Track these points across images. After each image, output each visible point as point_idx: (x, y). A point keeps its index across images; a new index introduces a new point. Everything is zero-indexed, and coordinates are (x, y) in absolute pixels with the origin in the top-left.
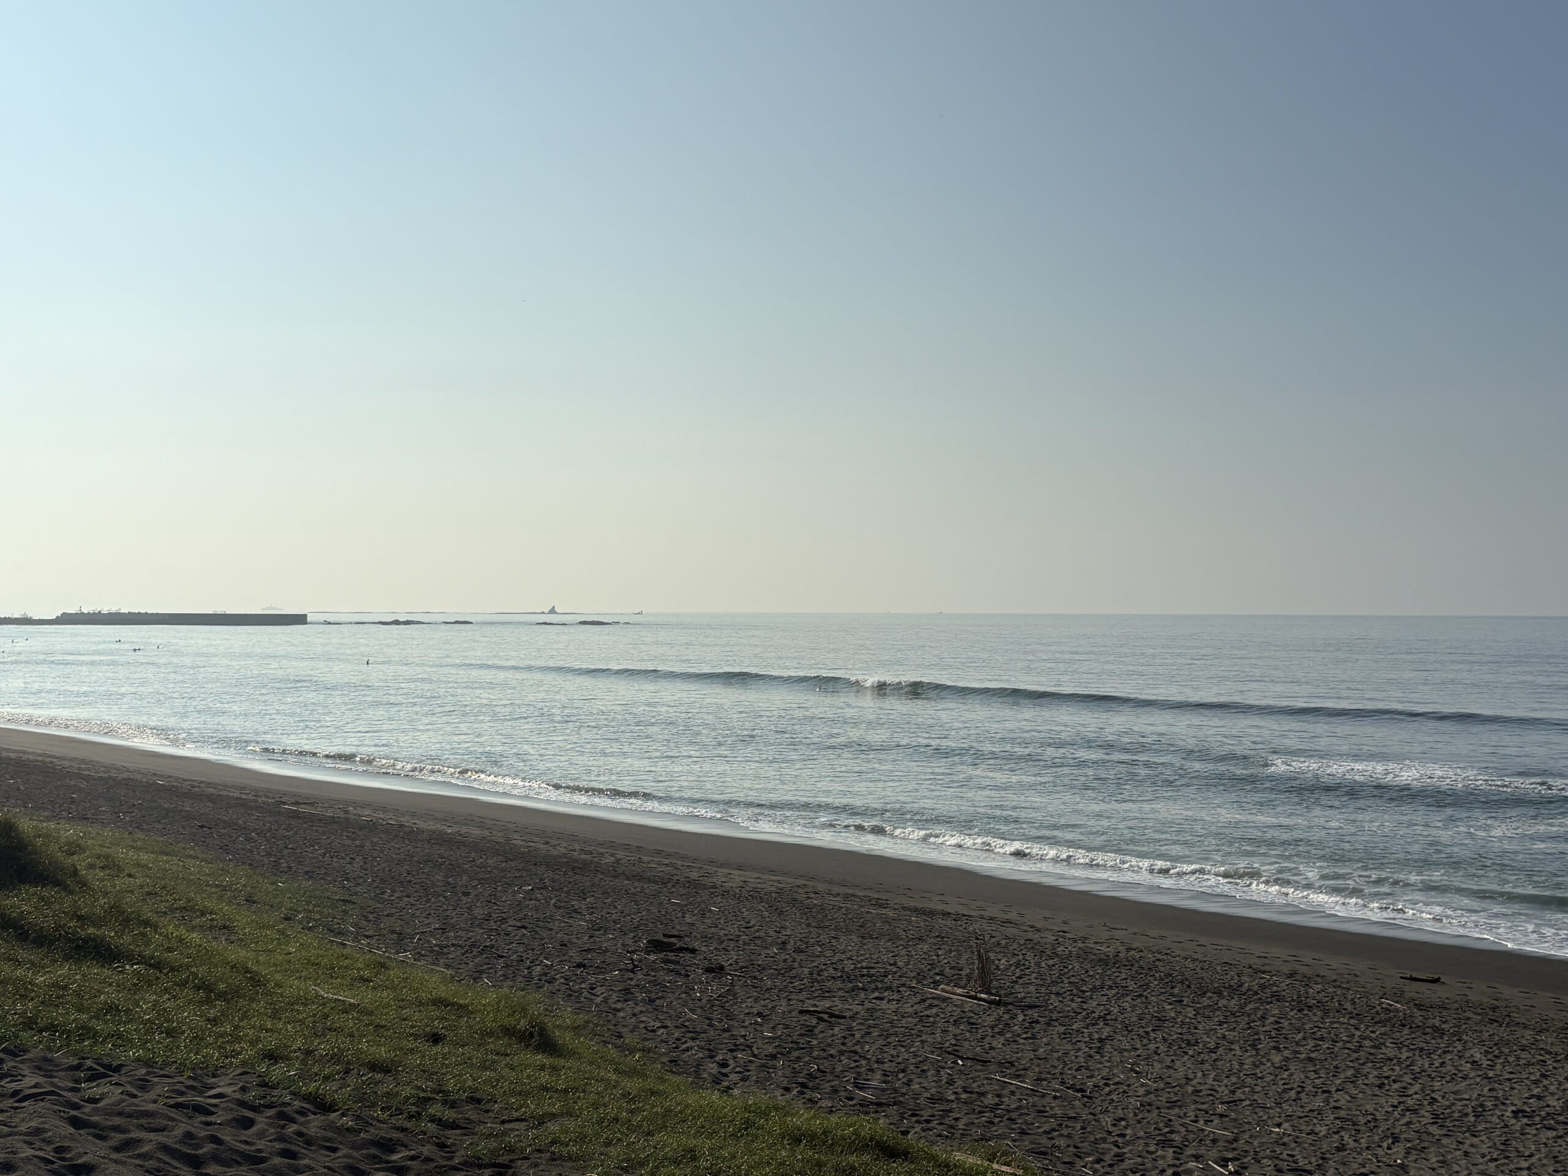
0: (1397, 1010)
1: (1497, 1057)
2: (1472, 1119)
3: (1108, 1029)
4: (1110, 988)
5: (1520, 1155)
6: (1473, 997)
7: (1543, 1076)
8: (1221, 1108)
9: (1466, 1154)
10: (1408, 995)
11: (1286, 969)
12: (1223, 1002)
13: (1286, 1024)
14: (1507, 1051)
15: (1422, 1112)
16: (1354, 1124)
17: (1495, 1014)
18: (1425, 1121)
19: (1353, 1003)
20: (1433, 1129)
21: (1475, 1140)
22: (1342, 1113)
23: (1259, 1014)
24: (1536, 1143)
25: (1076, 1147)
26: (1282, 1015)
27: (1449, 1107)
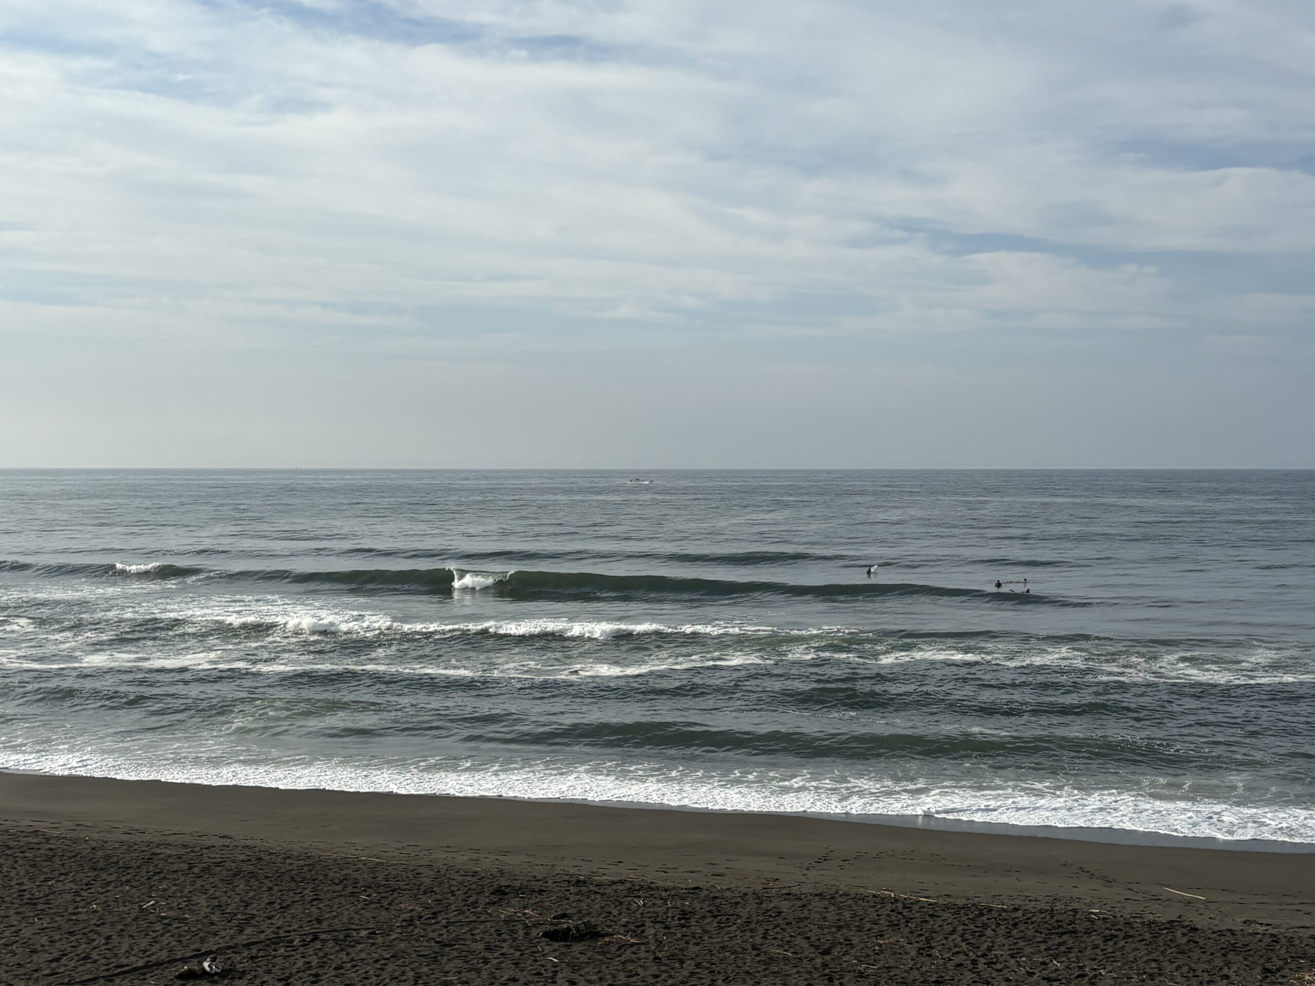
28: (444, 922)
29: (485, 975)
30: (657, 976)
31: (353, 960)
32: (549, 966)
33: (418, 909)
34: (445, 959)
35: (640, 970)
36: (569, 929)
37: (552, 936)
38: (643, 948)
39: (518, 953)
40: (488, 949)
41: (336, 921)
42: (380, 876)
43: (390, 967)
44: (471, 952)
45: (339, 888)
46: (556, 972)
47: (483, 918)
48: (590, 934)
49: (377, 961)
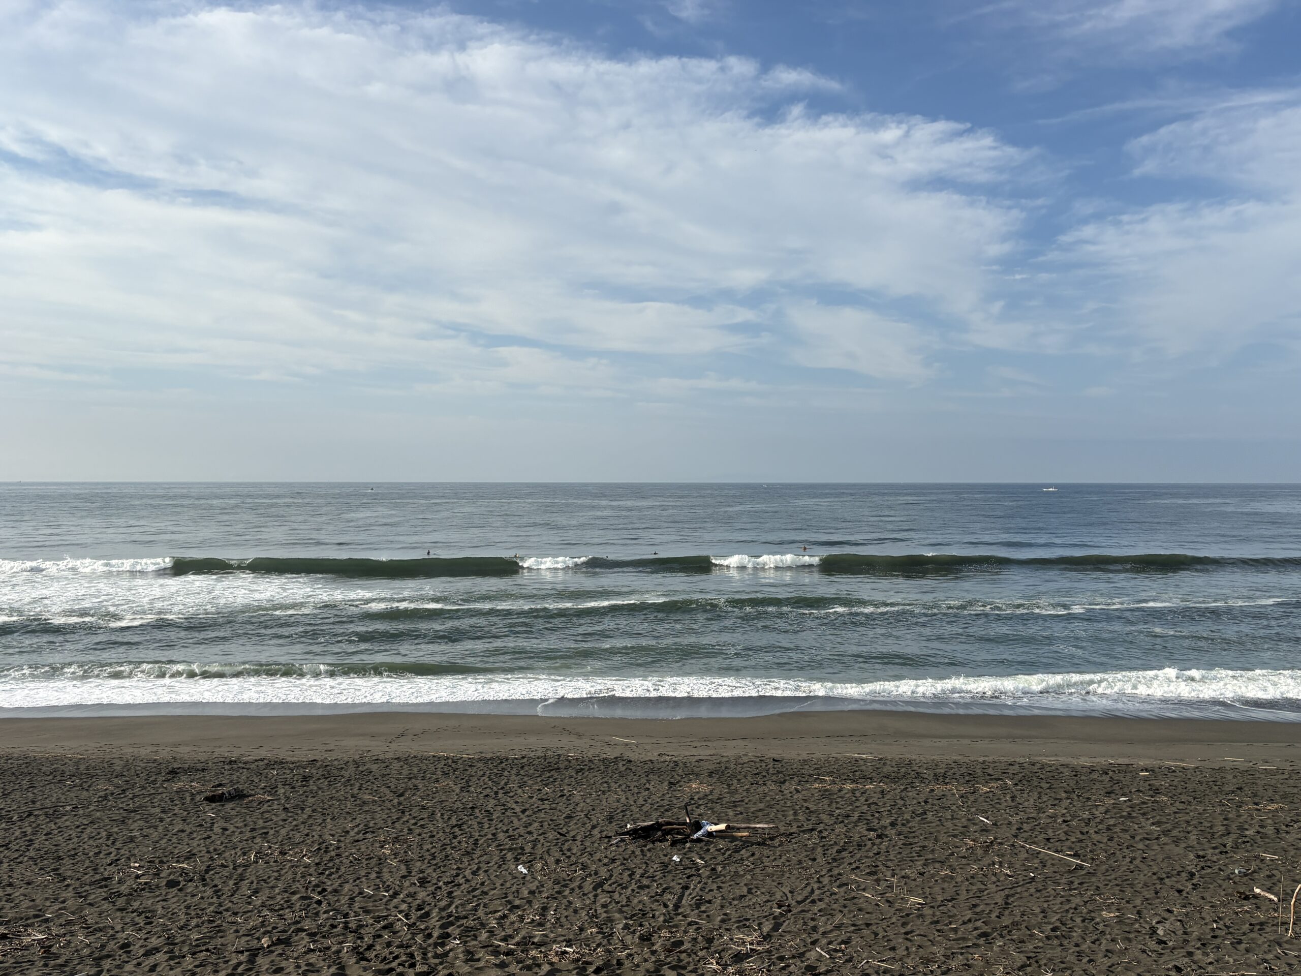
28: (131, 796)
29: (160, 829)
30: (285, 820)
31: (59, 827)
32: (208, 820)
33: (111, 788)
34: (131, 821)
35: (274, 817)
36: (223, 794)
37: (211, 799)
38: (276, 802)
39: (185, 813)
40: (163, 811)
41: (47, 801)
42: (82, 767)
43: (89, 830)
44: (151, 815)
45: (50, 778)
46: (213, 823)
47: (160, 790)
48: (239, 796)
49: (78, 827)
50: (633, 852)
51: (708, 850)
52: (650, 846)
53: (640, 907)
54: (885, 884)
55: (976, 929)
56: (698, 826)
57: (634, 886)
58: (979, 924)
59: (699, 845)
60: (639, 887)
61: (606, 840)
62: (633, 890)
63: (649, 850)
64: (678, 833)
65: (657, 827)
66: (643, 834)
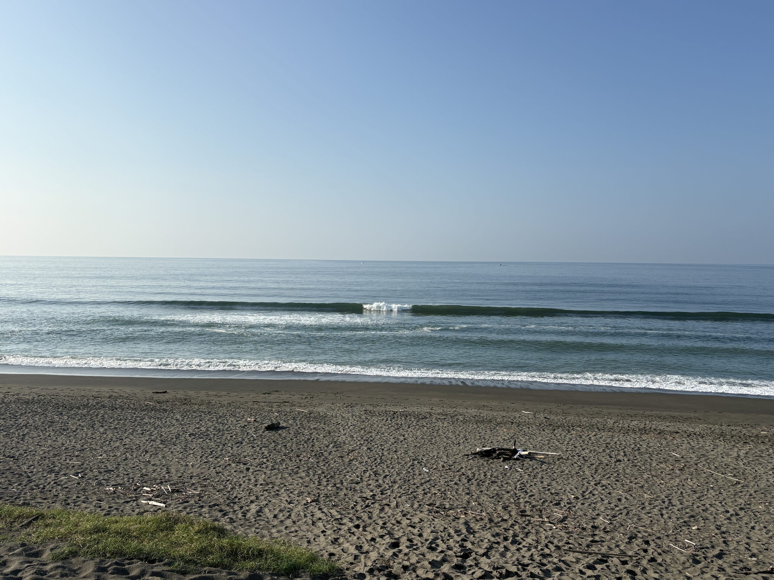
0: (150, 405)
1: (185, 416)
2: (175, 440)
3: (27, 430)
4: (30, 413)
5: (191, 449)
6: (178, 396)
7: (201, 420)
8: (77, 453)
9: (172, 452)
10: (154, 399)
11: (108, 395)
12: (81, 411)
13: (106, 416)
14: (188, 414)
15: (157, 440)
16: (131, 449)
17: (186, 401)
18: (157, 443)
19: (134, 404)
20: (160, 446)
21: (175, 447)
22: (127, 446)
23: (96, 413)
24: (196, 444)
25: (9, 481)
26: (105, 413)
27: (167, 437)
50: (483, 464)
51: (523, 464)
52: (492, 461)
53: (496, 492)
54: (627, 487)
55: (687, 513)
56: (515, 451)
57: (488, 482)
58: (688, 510)
59: (518, 462)
60: (492, 482)
61: (466, 457)
62: (489, 484)
63: (491, 463)
64: (506, 455)
65: (494, 450)
66: (487, 454)
